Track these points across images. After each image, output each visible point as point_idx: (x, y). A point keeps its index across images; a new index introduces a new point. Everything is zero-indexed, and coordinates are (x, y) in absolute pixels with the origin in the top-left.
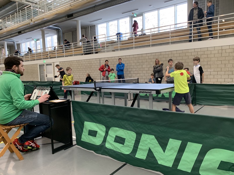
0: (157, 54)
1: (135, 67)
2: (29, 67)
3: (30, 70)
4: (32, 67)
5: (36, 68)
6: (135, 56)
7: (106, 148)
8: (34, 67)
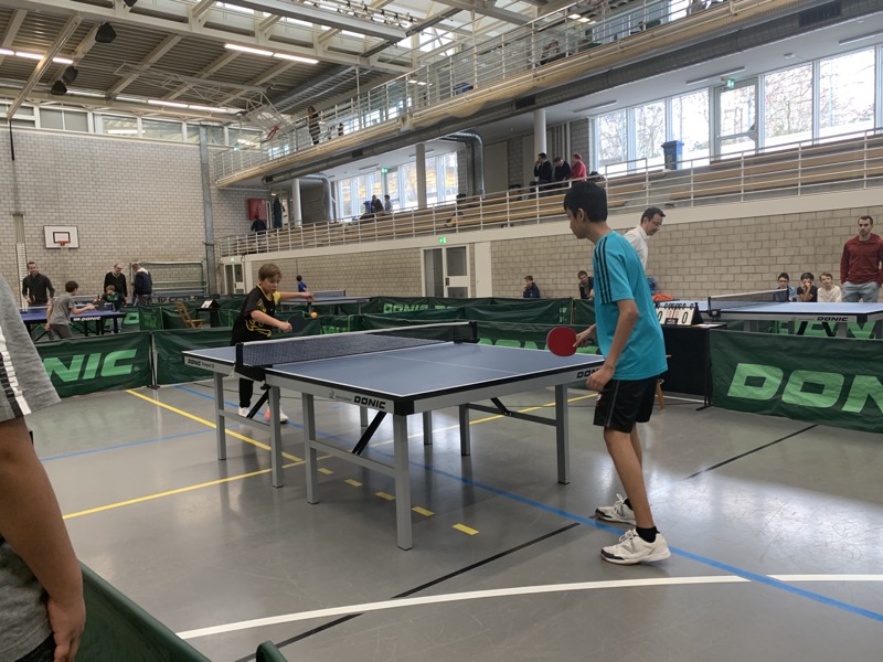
0: (820, 216)
1: (745, 254)
2: (393, 257)
3: (394, 266)
4: (403, 256)
5: (415, 260)
6: (745, 222)
7: (784, 403)
8: (407, 256)
